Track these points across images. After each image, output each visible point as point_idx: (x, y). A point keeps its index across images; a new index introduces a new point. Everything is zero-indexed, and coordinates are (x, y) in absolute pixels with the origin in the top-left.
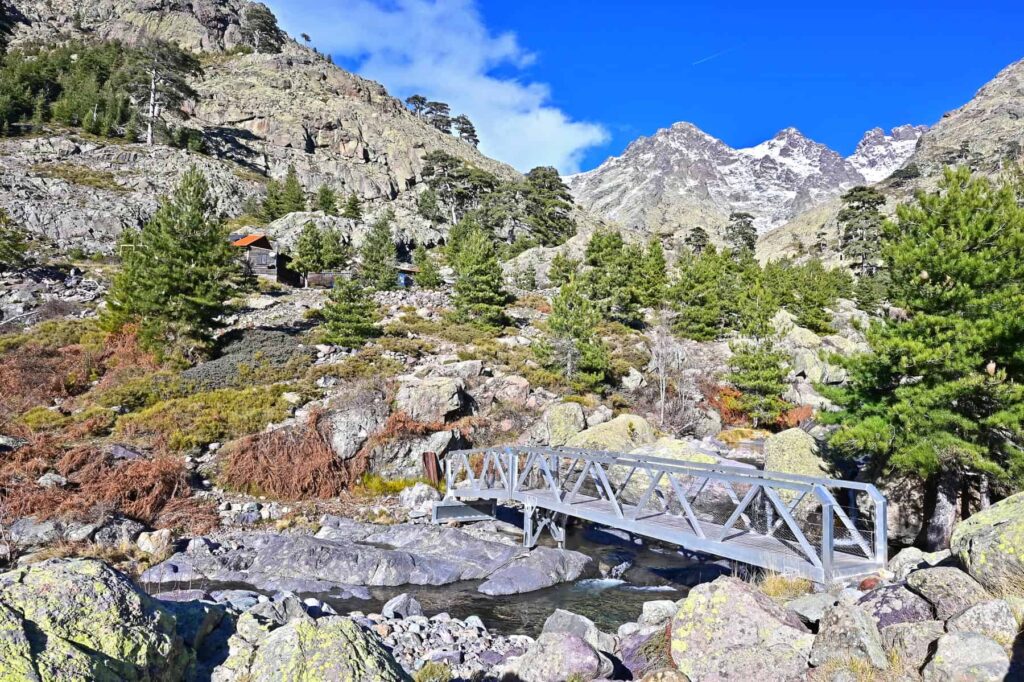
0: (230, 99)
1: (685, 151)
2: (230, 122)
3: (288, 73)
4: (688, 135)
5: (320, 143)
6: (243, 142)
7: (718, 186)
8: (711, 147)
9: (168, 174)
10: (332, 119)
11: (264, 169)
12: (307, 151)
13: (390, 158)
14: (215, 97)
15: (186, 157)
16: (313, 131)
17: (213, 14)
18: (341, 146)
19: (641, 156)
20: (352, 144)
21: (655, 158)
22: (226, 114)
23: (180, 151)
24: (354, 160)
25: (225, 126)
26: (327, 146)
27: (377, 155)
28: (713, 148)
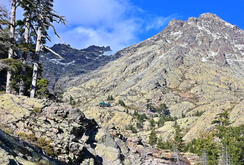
1: (209, 32)
4: (212, 22)
7: (236, 58)
8: (230, 31)
19: (172, 33)
21: (183, 35)
28: (231, 31)
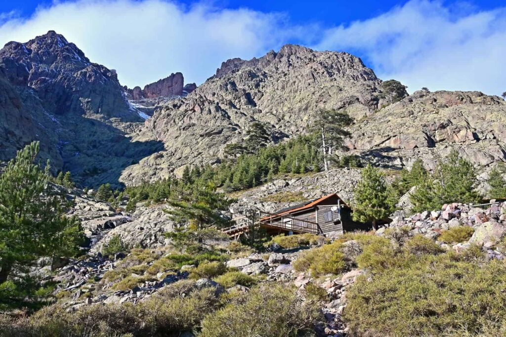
0: (374, 132)
2: (376, 146)
3: (410, 107)
5: (438, 139)
6: (385, 154)
9: (334, 184)
10: (444, 121)
11: (401, 166)
12: (429, 147)
13: (496, 132)
14: (365, 134)
15: (347, 171)
16: (432, 133)
17: (370, 98)
18: (455, 137)
20: (463, 132)
22: (373, 141)
23: (343, 169)
24: (467, 143)
25: (374, 149)
26: (444, 139)
27: (485, 134)
